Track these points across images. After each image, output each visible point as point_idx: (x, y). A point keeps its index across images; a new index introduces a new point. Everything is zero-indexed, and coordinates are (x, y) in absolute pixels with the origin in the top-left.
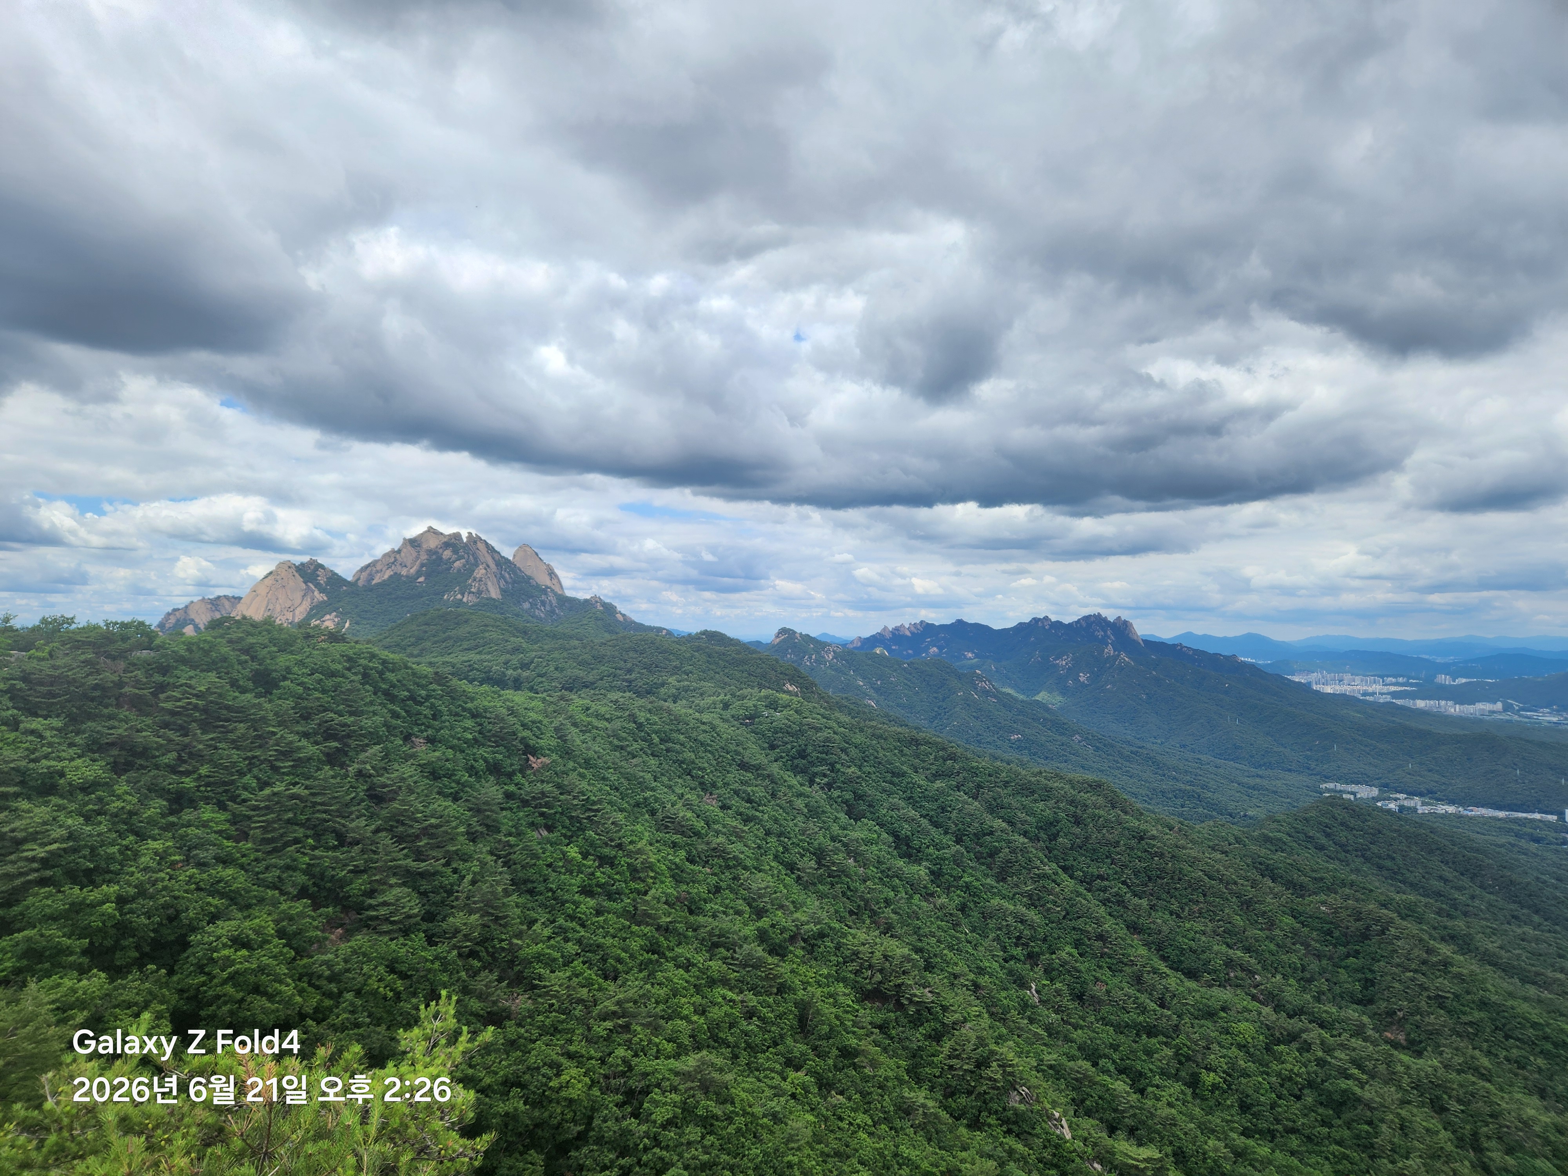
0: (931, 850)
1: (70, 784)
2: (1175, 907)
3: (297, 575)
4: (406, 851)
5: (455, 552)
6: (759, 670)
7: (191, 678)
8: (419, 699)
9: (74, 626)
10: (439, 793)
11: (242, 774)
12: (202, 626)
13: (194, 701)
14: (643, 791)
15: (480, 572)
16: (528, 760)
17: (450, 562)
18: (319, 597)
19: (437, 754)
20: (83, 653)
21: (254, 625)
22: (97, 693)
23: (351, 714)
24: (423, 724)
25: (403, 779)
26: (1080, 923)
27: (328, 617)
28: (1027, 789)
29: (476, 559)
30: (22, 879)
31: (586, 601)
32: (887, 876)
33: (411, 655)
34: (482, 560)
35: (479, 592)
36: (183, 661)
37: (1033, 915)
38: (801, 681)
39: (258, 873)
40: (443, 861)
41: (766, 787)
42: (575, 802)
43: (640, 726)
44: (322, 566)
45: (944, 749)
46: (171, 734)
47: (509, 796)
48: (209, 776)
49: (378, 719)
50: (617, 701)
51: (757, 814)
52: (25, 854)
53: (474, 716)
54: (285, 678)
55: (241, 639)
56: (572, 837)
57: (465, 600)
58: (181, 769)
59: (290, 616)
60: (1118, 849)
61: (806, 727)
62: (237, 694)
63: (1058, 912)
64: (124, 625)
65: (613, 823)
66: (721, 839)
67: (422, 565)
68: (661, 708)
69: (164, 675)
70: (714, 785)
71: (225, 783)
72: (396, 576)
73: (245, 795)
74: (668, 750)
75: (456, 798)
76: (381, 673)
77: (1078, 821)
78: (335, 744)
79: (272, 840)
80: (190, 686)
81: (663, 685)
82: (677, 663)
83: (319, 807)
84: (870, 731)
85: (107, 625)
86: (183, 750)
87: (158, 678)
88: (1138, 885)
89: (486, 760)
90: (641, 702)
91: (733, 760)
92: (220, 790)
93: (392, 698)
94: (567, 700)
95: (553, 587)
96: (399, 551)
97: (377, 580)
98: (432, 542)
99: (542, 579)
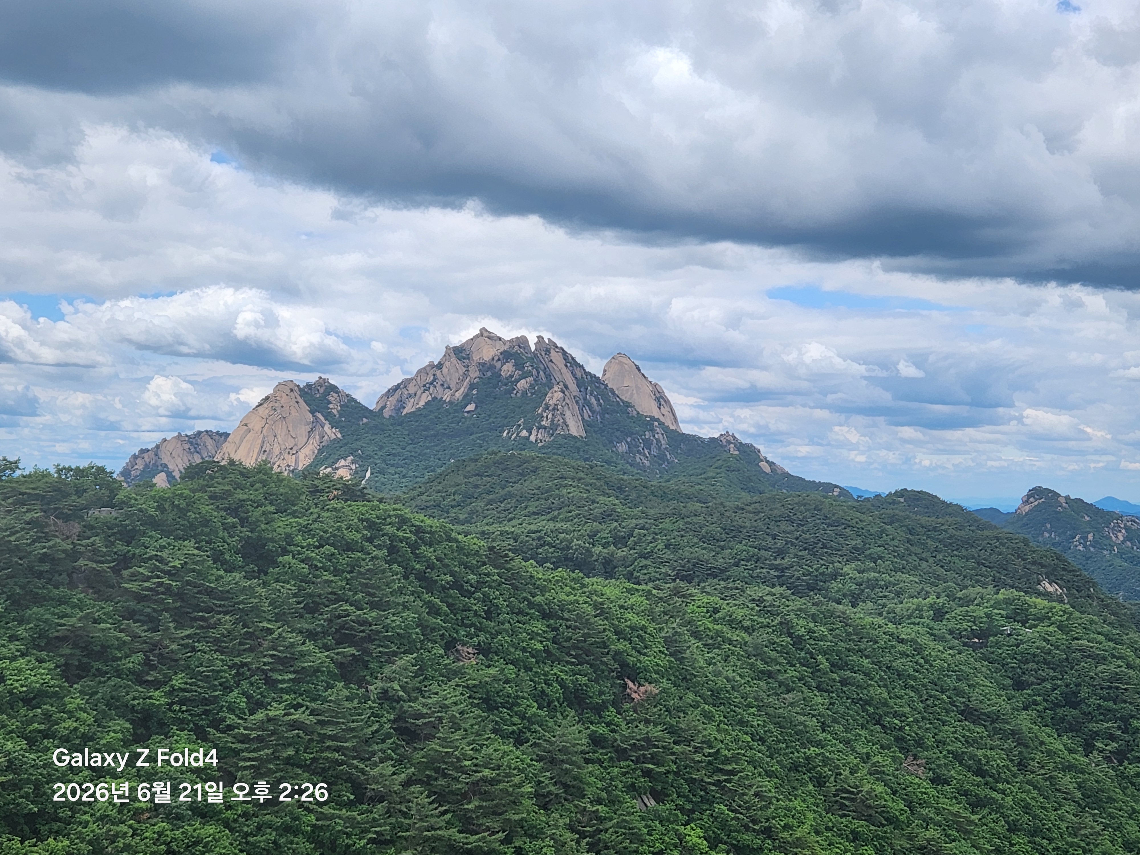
3: (301, 401)
4: (449, 816)
5: (519, 366)
6: (994, 558)
7: (162, 548)
8: (467, 587)
9: (18, 473)
10: (495, 731)
11: (227, 689)
12: (177, 475)
14: (803, 745)
15: (554, 396)
16: (625, 686)
17: (511, 382)
18: (331, 433)
19: (492, 671)
20: (29, 511)
21: (245, 473)
22: (46, 567)
23: (373, 606)
24: (472, 625)
25: (445, 708)
27: (342, 462)
29: (549, 376)
31: (712, 440)
33: (456, 521)
34: (557, 376)
35: (554, 426)
36: (153, 523)
38: (1068, 577)
39: (247, 835)
40: (501, 835)
41: (1008, 752)
42: (697, 757)
43: (798, 642)
44: (334, 388)
46: (137, 628)
47: (596, 741)
48: (184, 690)
49: (411, 616)
50: (761, 600)
51: (994, 794)
53: (545, 616)
54: (285, 552)
55: (228, 494)
56: (693, 811)
57: (532, 438)
58: (149, 678)
59: (291, 460)
62: (222, 573)
64: (79, 472)
65: (756, 795)
66: (932, 833)
67: (472, 387)
68: (832, 614)
69: (128, 544)
70: (920, 743)
71: (205, 702)
72: (435, 402)
73: (231, 719)
74: (844, 682)
75: (519, 742)
76: (414, 547)
78: (352, 650)
80: (161, 560)
81: (834, 576)
82: (858, 542)
83: (329, 743)
85: (59, 471)
86: (151, 651)
87: (121, 547)
89: (562, 684)
90: (798, 603)
91: (953, 703)
92: (198, 710)
93: (429, 585)
94: (684, 596)
95: (662, 419)
96: (440, 366)
97: (410, 408)
98: (488, 352)
99: (647, 406)
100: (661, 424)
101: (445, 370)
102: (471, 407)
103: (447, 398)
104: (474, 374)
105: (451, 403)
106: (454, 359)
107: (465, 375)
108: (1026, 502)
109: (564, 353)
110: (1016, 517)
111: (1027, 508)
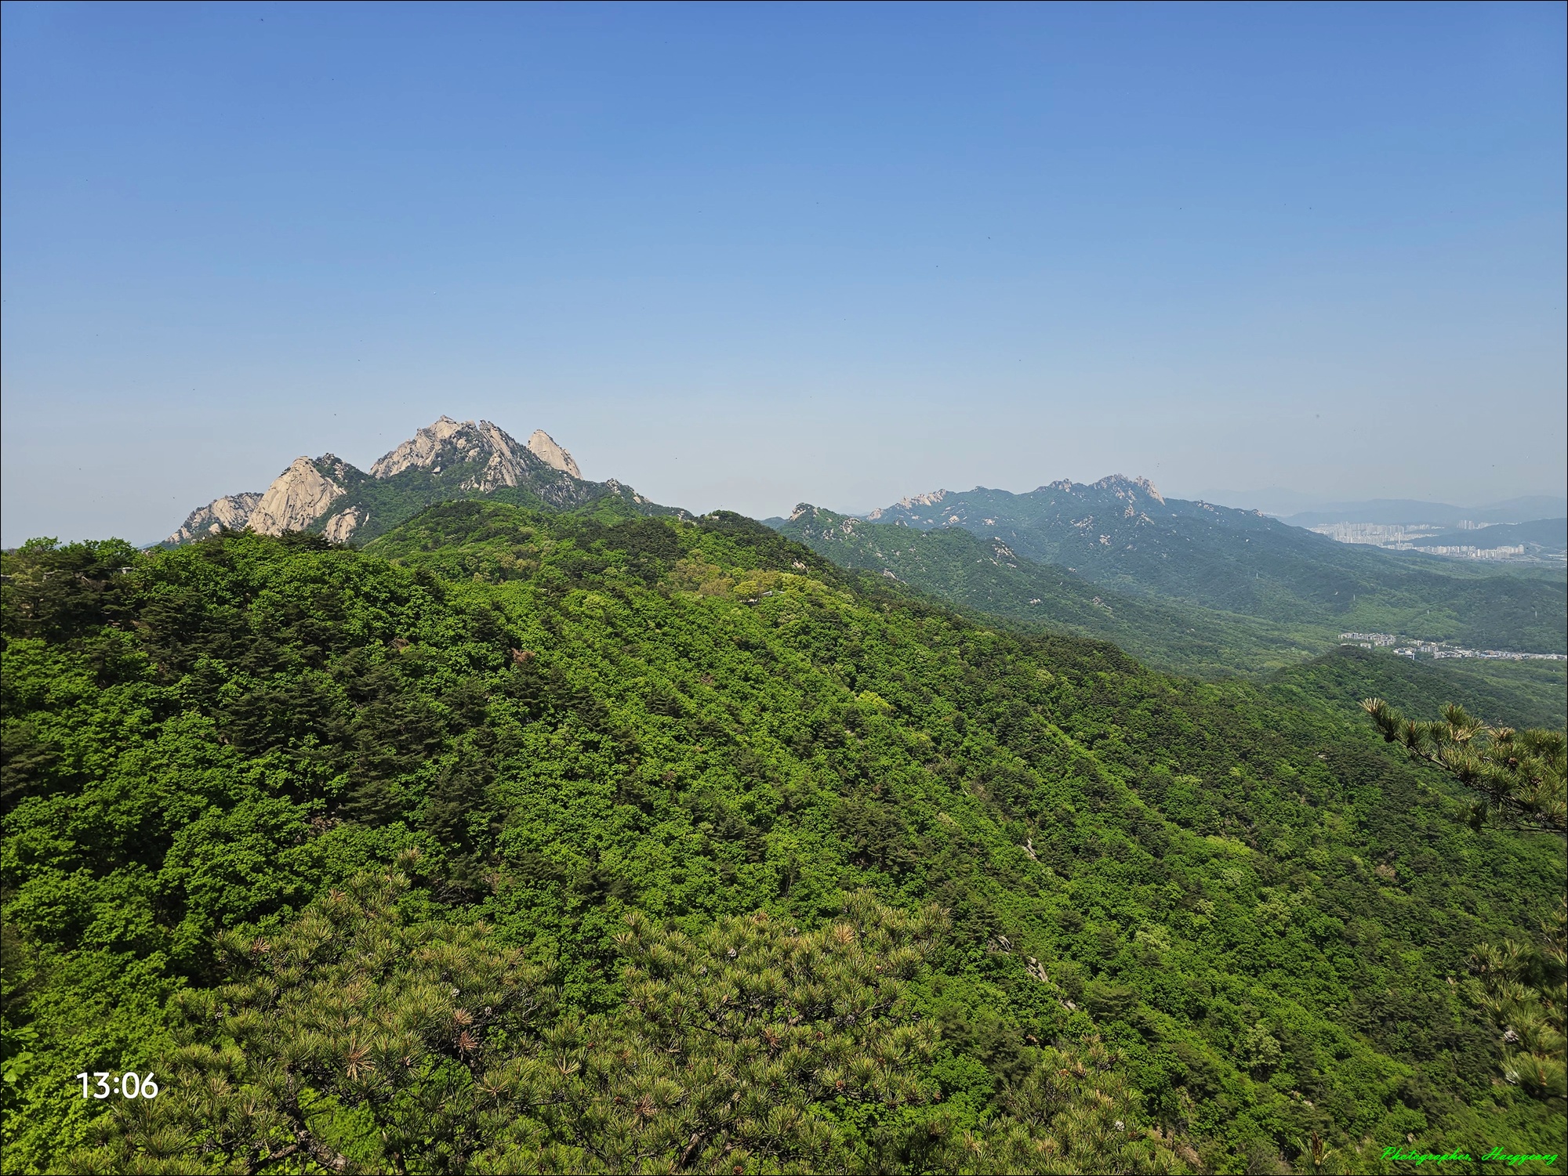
3: (314, 470)
5: (469, 441)
15: (494, 460)
17: (464, 452)
18: (338, 491)
27: (348, 511)
29: (490, 447)
30: (12, 789)
31: (603, 485)
34: (496, 446)
35: (495, 480)
44: (338, 461)
52: (13, 766)
57: (482, 489)
59: (310, 511)
67: (437, 456)
72: (413, 467)
95: (569, 472)
96: (414, 442)
97: (395, 471)
98: (446, 432)
99: (558, 464)
100: (569, 476)
101: (418, 445)
102: (437, 469)
103: (420, 462)
104: (438, 447)
105: (423, 467)
106: (424, 437)
107: (432, 448)
108: (795, 513)
109: (500, 430)
110: (792, 524)
111: (796, 516)
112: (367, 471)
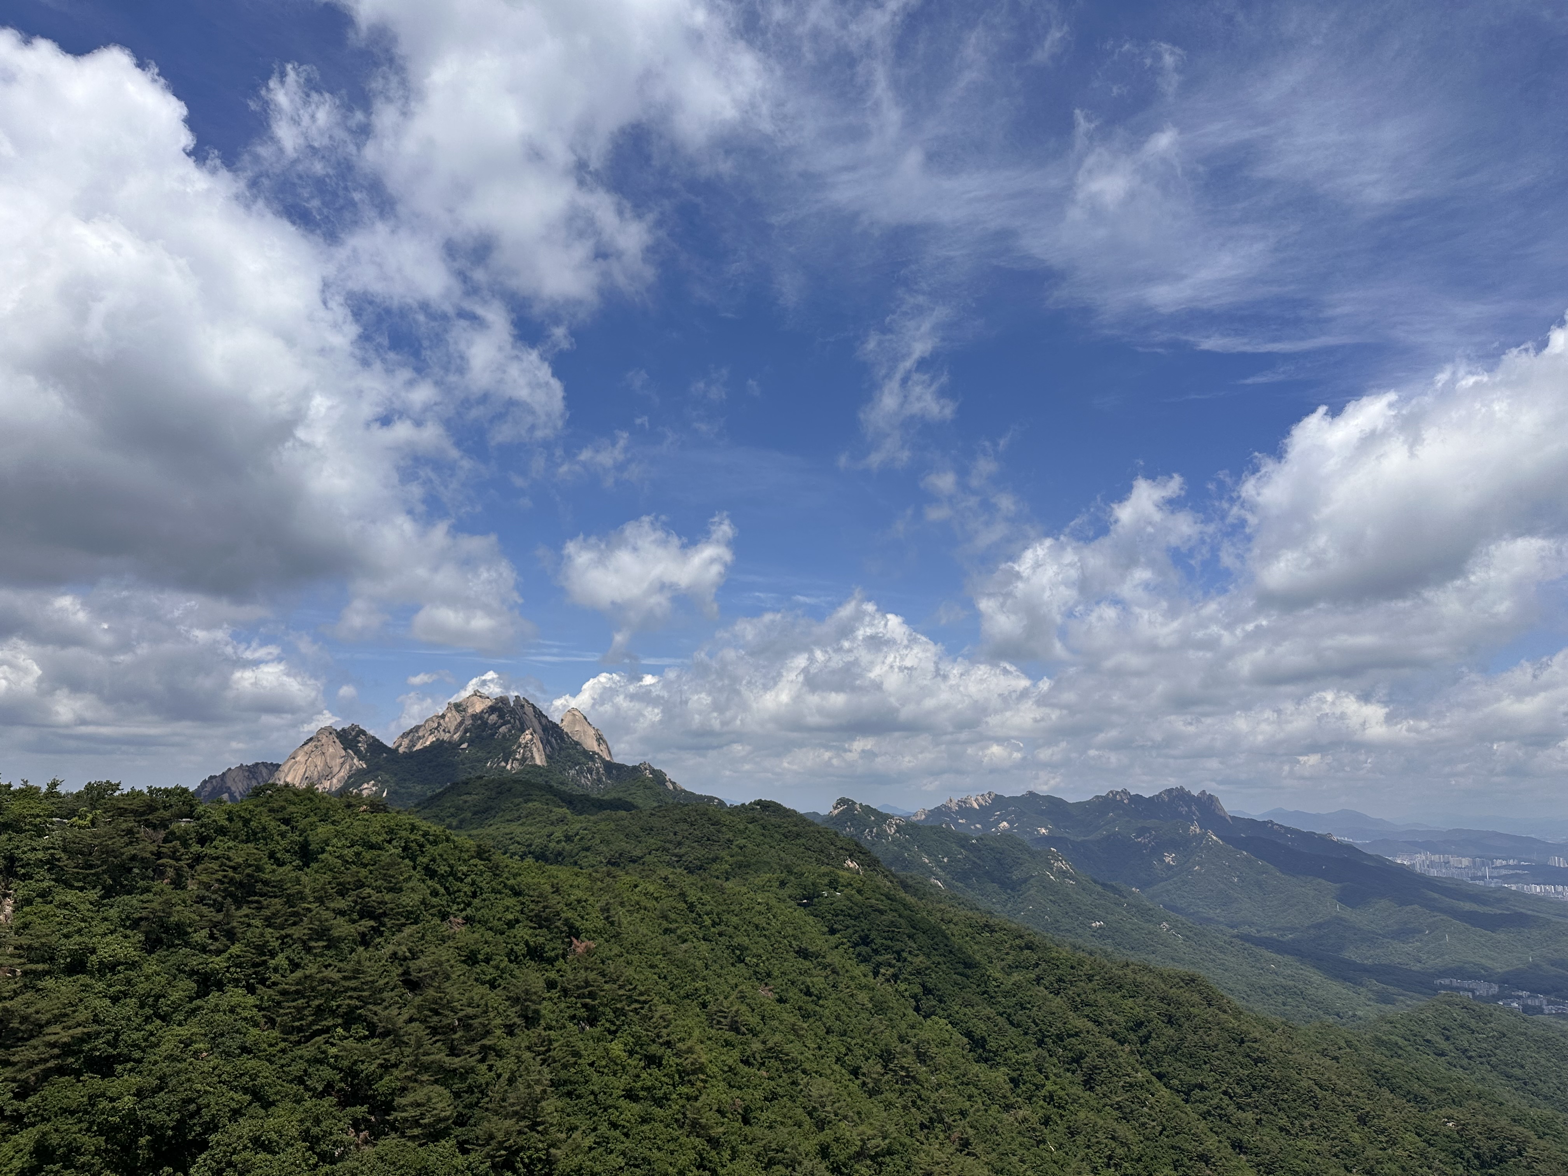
0: (1010, 1053)
1: (101, 963)
2: (1284, 1122)
3: (337, 740)
4: (439, 1044)
5: (501, 716)
6: (816, 845)
7: (229, 849)
8: (459, 875)
9: (118, 793)
10: (476, 980)
11: (273, 955)
13: (231, 873)
14: (693, 980)
15: (526, 738)
16: (571, 943)
17: (495, 727)
18: (358, 764)
19: (476, 935)
20: (124, 822)
21: (296, 793)
22: (135, 865)
23: (389, 890)
24: (462, 902)
25: (440, 963)
26: (1177, 1140)
27: (366, 785)
28: (1112, 984)
29: (522, 724)
30: (42, 1067)
31: (634, 767)
32: (962, 1083)
33: (452, 827)
34: (528, 723)
35: (524, 759)
36: (222, 831)
37: (1123, 1130)
38: (862, 857)
39: (282, 1066)
40: (478, 1056)
41: (826, 977)
42: (621, 992)
43: (691, 907)
44: (362, 732)
45: (1021, 937)
46: (205, 910)
47: (550, 984)
48: (239, 956)
49: (417, 897)
50: (666, 879)
51: (817, 1008)
52: (47, 1038)
53: (516, 894)
54: (323, 851)
55: (282, 808)
56: (615, 1032)
57: (509, 767)
58: (212, 948)
59: (327, 784)
60: (1216, 1053)
61: (869, 910)
62: (274, 867)
63: (1154, 1127)
64: (167, 792)
65: (661, 1017)
66: (778, 1037)
67: (466, 731)
68: (714, 885)
69: (203, 846)
70: (769, 974)
71: (255, 965)
72: (439, 742)
73: (275, 977)
74: (721, 934)
75: (493, 985)
76: (421, 846)
77: (1170, 1021)
78: (371, 923)
79: (300, 1029)
80: (227, 858)
81: (714, 860)
82: (730, 836)
83: (351, 993)
84: (939, 915)
85: (151, 791)
86: (215, 927)
87: (196, 848)
88: (1241, 1097)
89: (527, 943)
90: (691, 879)
91: (791, 946)
92: (250, 971)
93: (431, 873)
94: (614, 877)
95: (601, 753)
96: (443, 716)
97: (418, 747)
98: (479, 707)
99: (591, 744)
100: (600, 757)
101: (447, 719)
102: (464, 746)
103: (447, 737)
104: (468, 722)
105: (450, 742)
106: (454, 712)
107: (461, 723)
108: (835, 808)
109: (534, 707)
110: (829, 818)
111: (836, 812)
112: (390, 745)
